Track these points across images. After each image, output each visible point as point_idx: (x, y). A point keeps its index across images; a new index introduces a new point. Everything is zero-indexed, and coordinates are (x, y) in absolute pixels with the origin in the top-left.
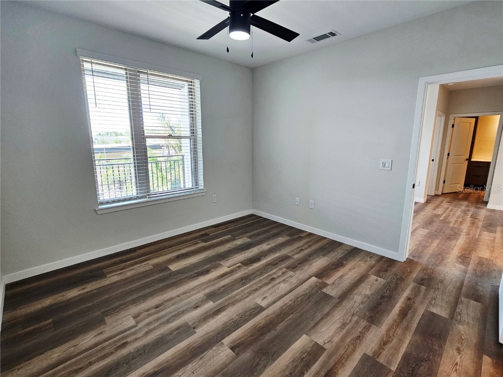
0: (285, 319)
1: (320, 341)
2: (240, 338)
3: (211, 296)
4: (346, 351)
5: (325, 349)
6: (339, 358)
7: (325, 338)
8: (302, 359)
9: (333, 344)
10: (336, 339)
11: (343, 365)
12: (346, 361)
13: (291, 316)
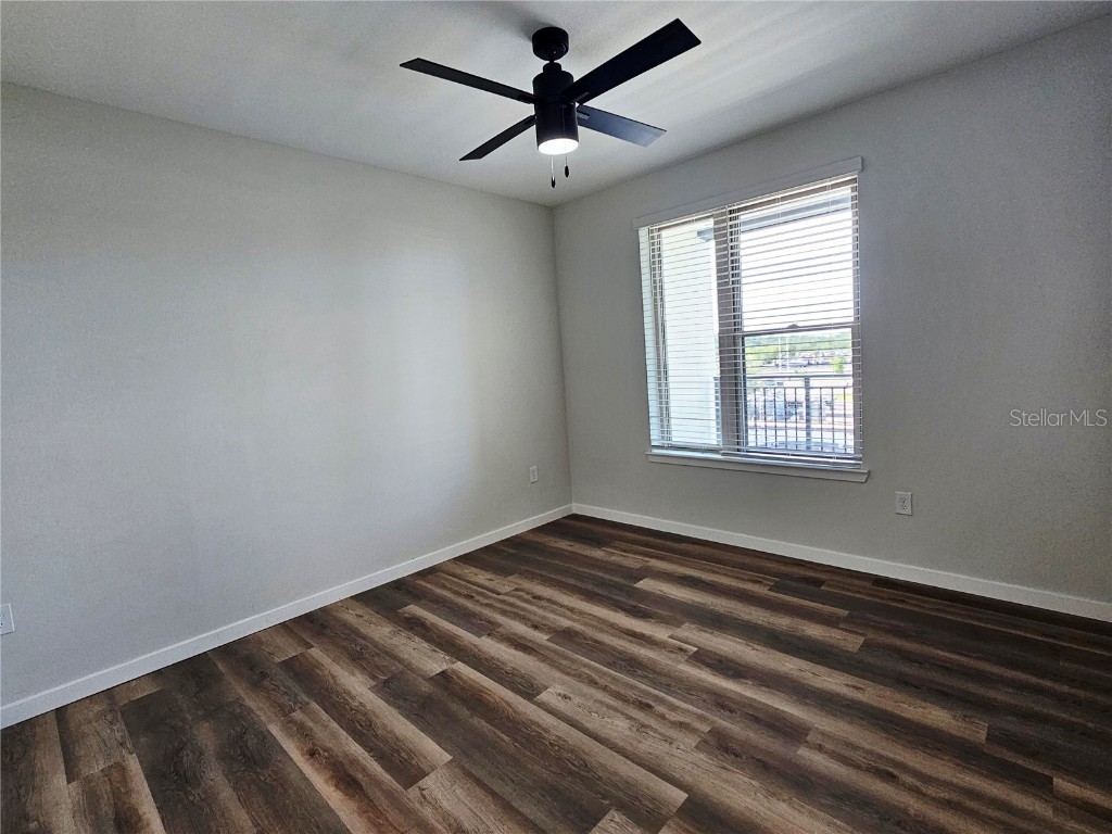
0: (499, 729)
1: (428, 782)
2: (459, 677)
3: (567, 636)
4: (391, 824)
5: (406, 788)
6: (380, 808)
7: (435, 792)
8: (398, 752)
9: (418, 806)
10: (427, 812)
11: (362, 812)
12: (369, 818)
13: (506, 738)
